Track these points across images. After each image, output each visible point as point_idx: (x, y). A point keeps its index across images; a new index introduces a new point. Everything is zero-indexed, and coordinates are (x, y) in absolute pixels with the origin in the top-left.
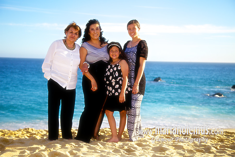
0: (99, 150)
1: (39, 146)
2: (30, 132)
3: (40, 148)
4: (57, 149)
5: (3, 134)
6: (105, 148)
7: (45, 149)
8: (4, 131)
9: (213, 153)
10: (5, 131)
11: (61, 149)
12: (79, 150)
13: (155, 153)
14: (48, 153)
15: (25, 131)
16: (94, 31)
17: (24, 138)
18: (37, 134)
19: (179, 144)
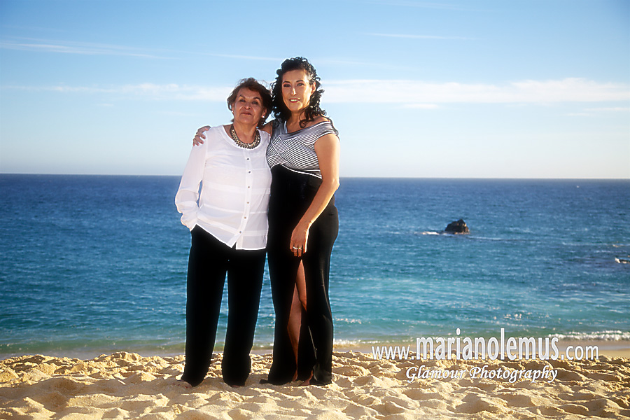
0: (308, 409)
1: (153, 398)
2: (127, 364)
3: (155, 404)
4: (197, 405)
5: (59, 367)
6: (322, 403)
7: (168, 405)
8: (61, 361)
9: (611, 415)
10: (64, 361)
11: (208, 406)
12: (256, 409)
13: (455, 416)
14: (176, 416)
15: (115, 359)
17: (112, 378)
18: (146, 368)
19: (518, 394)
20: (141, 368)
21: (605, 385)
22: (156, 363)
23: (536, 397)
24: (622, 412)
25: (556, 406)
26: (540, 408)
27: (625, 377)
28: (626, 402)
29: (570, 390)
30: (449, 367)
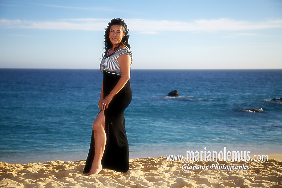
9: (246, 186)
19: (202, 177)
20: (9, 170)
21: (243, 172)
22: (17, 167)
23: (210, 179)
24: (251, 185)
25: (220, 183)
26: (212, 184)
27: (253, 168)
28: (253, 180)
29: (227, 175)
30: (168, 165)
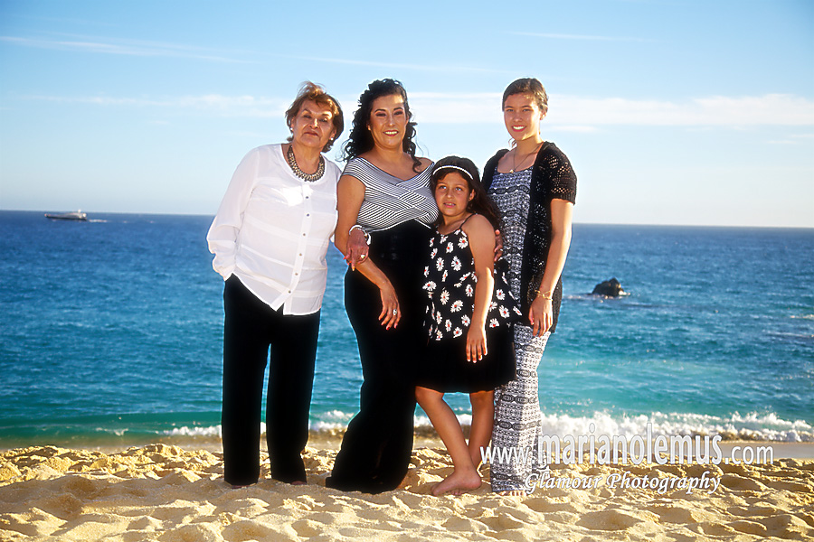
0: (396, 521)
1: (195, 505)
2: (164, 460)
3: (196, 512)
4: (252, 514)
5: (74, 463)
6: (416, 513)
7: (214, 513)
8: (78, 455)
9: (795, 536)
10: (82, 455)
11: (267, 516)
12: (328, 520)
13: (590, 533)
14: (224, 528)
15: (148, 454)
16: (388, 117)
17: (143, 477)
18: (188, 466)
19: (674, 506)
20: (181, 465)
21: (790, 497)
22: (202, 458)
23: (698, 512)
25: (723, 523)
26: (702, 525)
29: (744, 503)
30: (586, 470)
